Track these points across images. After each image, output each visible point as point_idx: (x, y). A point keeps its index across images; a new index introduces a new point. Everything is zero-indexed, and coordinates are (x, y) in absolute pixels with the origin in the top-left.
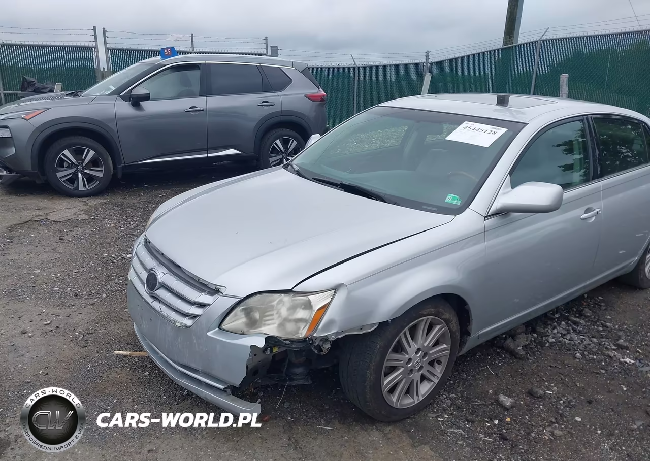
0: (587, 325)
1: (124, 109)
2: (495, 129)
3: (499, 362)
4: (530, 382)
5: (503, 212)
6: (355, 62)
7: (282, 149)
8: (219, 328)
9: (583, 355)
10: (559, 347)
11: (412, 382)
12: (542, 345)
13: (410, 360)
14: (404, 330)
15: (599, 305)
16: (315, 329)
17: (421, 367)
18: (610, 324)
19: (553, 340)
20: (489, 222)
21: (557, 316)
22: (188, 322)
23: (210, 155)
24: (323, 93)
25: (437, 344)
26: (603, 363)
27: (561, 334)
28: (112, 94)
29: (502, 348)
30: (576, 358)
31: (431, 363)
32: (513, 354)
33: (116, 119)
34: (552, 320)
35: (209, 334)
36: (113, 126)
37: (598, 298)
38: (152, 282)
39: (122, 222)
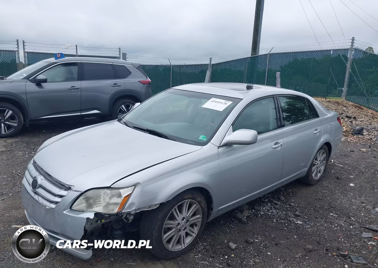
0: (282, 205)
1: (32, 87)
2: (227, 102)
3: (232, 226)
4: (248, 235)
5: (229, 145)
6: (170, 63)
7: (125, 110)
8: (70, 209)
9: (277, 220)
10: (265, 217)
11: (180, 236)
12: (257, 216)
13: (179, 224)
14: (175, 207)
15: (289, 194)
16: (123, 208)
17: (185, 228)
18: (293, 204)
19: (263, 213)
20: (221, 149)
21: (266, 200)
22: (53, 206)
23: (82, 114)
24: (150, 80)
25: (194, 215)
26: (287, 224)
27: (267, 210)
28: (24, 78)
29: (235, 218)
30: (273, 222)
31: (192, 226)
32: (240, 221)
33: (26, 93)
34: (264, 202)
35: (64, 212)
36: (24, 97)
37: (289, 190)
38: (35, 185)
39: (27, 152)
